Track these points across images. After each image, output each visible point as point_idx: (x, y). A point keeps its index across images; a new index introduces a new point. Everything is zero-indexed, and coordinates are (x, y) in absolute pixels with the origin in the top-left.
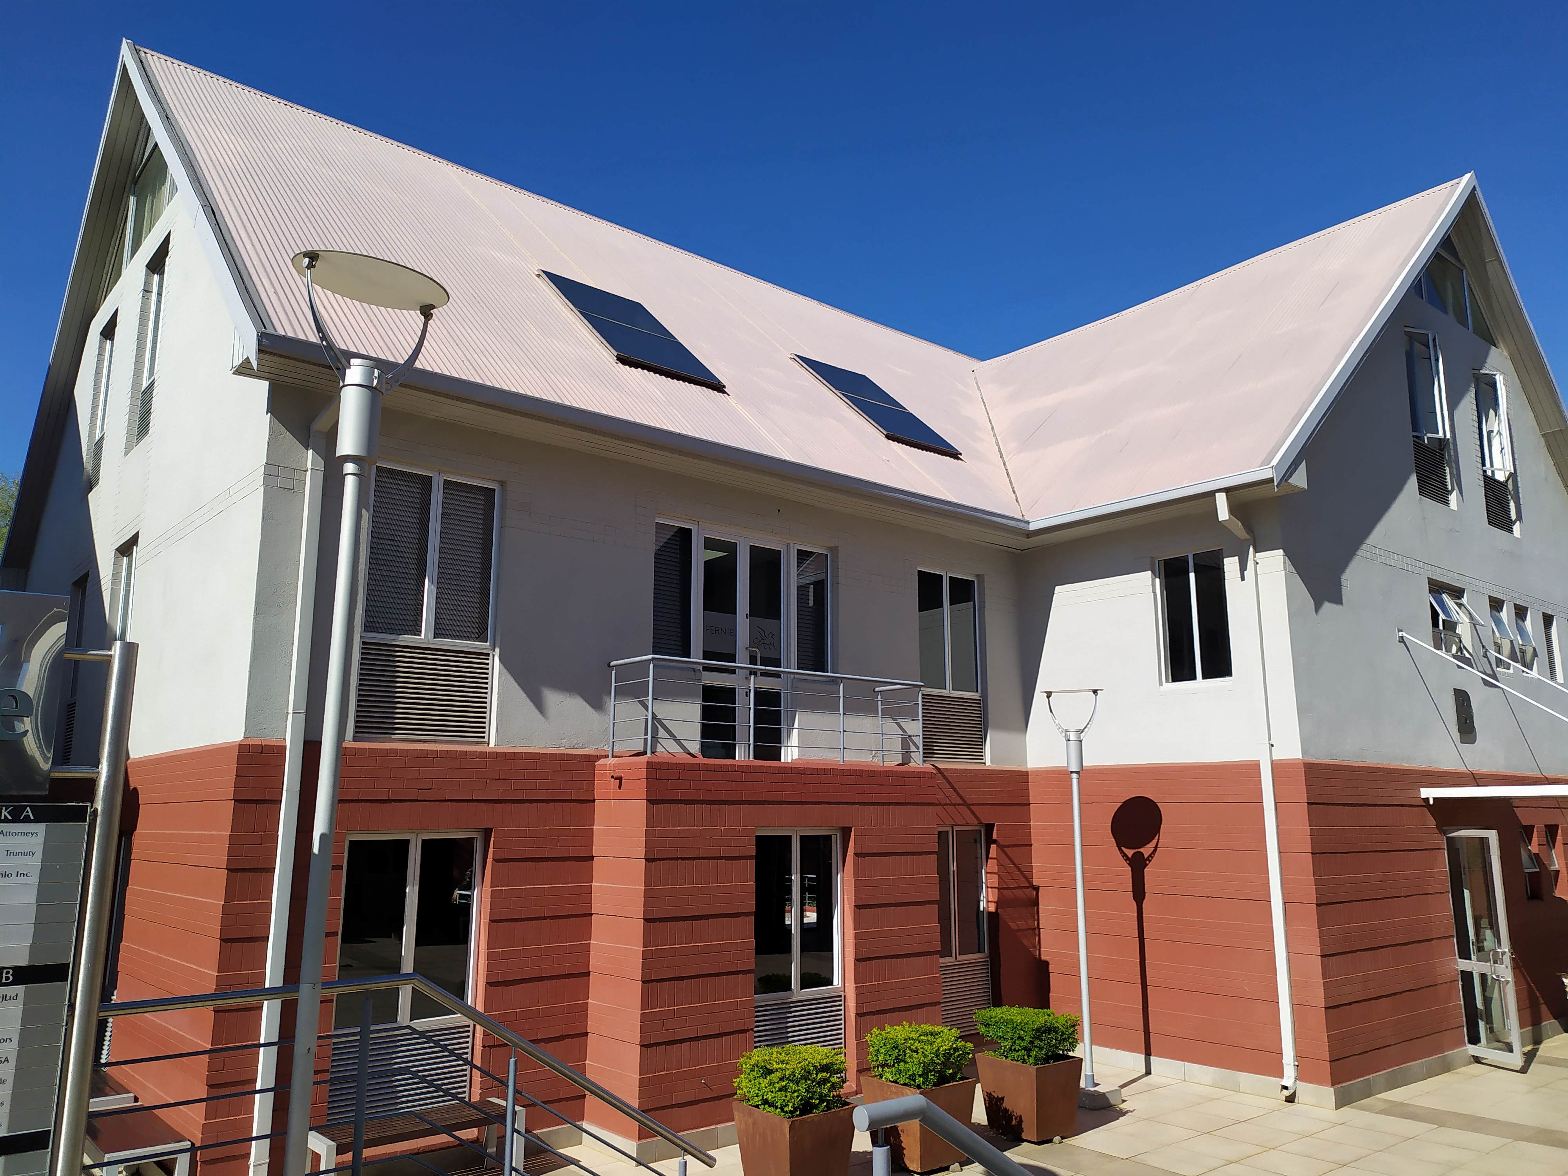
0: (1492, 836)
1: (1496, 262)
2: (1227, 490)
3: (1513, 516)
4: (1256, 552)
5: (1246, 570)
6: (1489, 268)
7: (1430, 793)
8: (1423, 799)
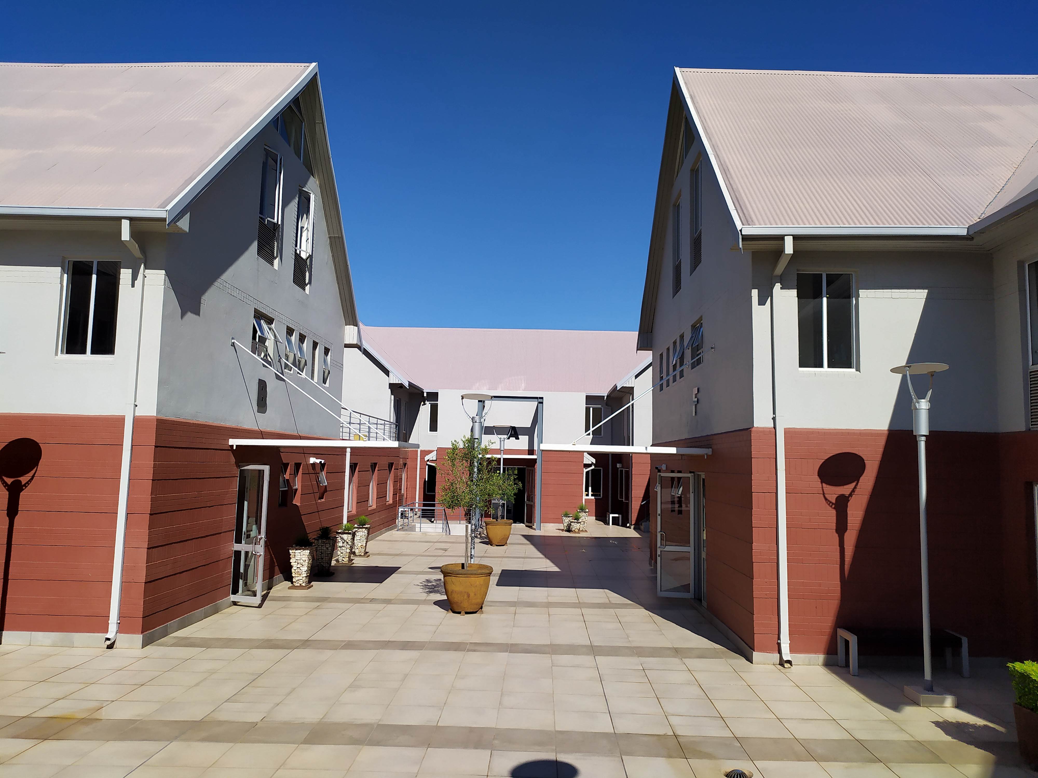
0: (266, 469)
1: (321, 125)
2: (131, 219)
3: (307, 281)
4: (146, 269)
5: (136, 280)
6: (317, 126)
7: (234, 442)
8: (230, 446)
